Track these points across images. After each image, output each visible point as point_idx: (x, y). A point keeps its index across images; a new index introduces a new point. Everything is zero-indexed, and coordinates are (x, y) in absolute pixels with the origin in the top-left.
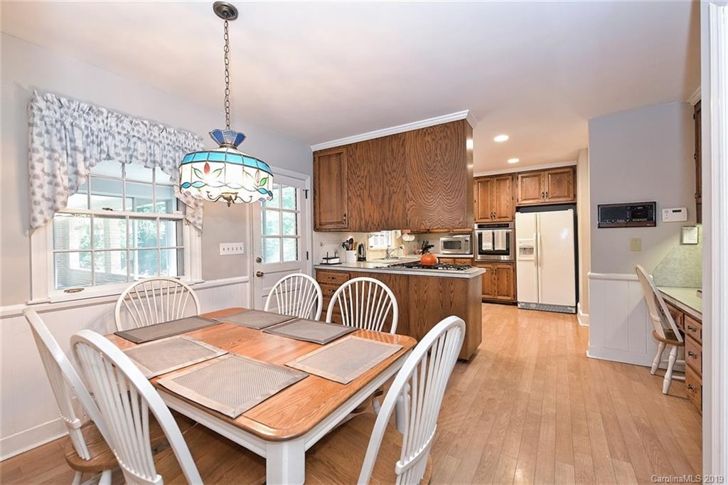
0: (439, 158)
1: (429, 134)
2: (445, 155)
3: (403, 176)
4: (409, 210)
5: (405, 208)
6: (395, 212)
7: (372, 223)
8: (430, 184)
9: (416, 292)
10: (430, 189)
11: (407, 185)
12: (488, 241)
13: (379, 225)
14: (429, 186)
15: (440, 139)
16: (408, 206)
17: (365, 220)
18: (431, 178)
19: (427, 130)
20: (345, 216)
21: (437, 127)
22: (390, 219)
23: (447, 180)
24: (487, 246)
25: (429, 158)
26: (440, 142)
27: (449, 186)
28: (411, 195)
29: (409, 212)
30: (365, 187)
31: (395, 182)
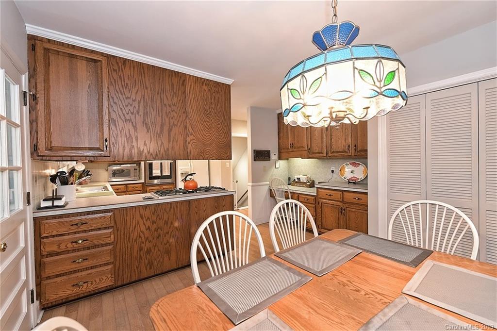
0: (213, 106)
1: (206, 84)
2: (218, 105)
3: (184, 112)
4: (189, 143)
5: (186, 141)
6: (175, 143)
7: (149, 153)
8: (207, 124)
9: (196, 213)
10: (207, 128)
11: (188, 121)
12: (158, 169)
13: (156, 155)
14: (206, 125)
15: (214, 92)
16: (188, 139)
17: (139, 149)
18: (207, 120)
19: (204, 81)
20: (106, 141)
21: (212, 82)
22: (170, 150)
23: (219, 124)
24: (156, 172)
25: (206, 103)
26: (214, 94)
27: (220, 129)
28: (191, 131)
29: (190, 145)
30: (138, 112)
31: (176, 115)
